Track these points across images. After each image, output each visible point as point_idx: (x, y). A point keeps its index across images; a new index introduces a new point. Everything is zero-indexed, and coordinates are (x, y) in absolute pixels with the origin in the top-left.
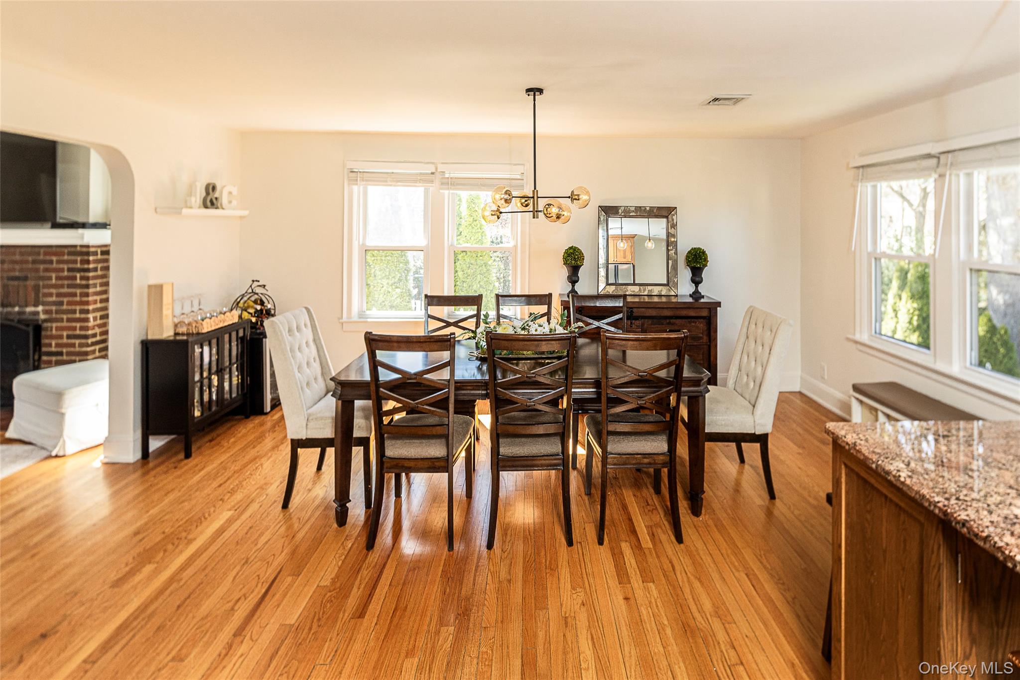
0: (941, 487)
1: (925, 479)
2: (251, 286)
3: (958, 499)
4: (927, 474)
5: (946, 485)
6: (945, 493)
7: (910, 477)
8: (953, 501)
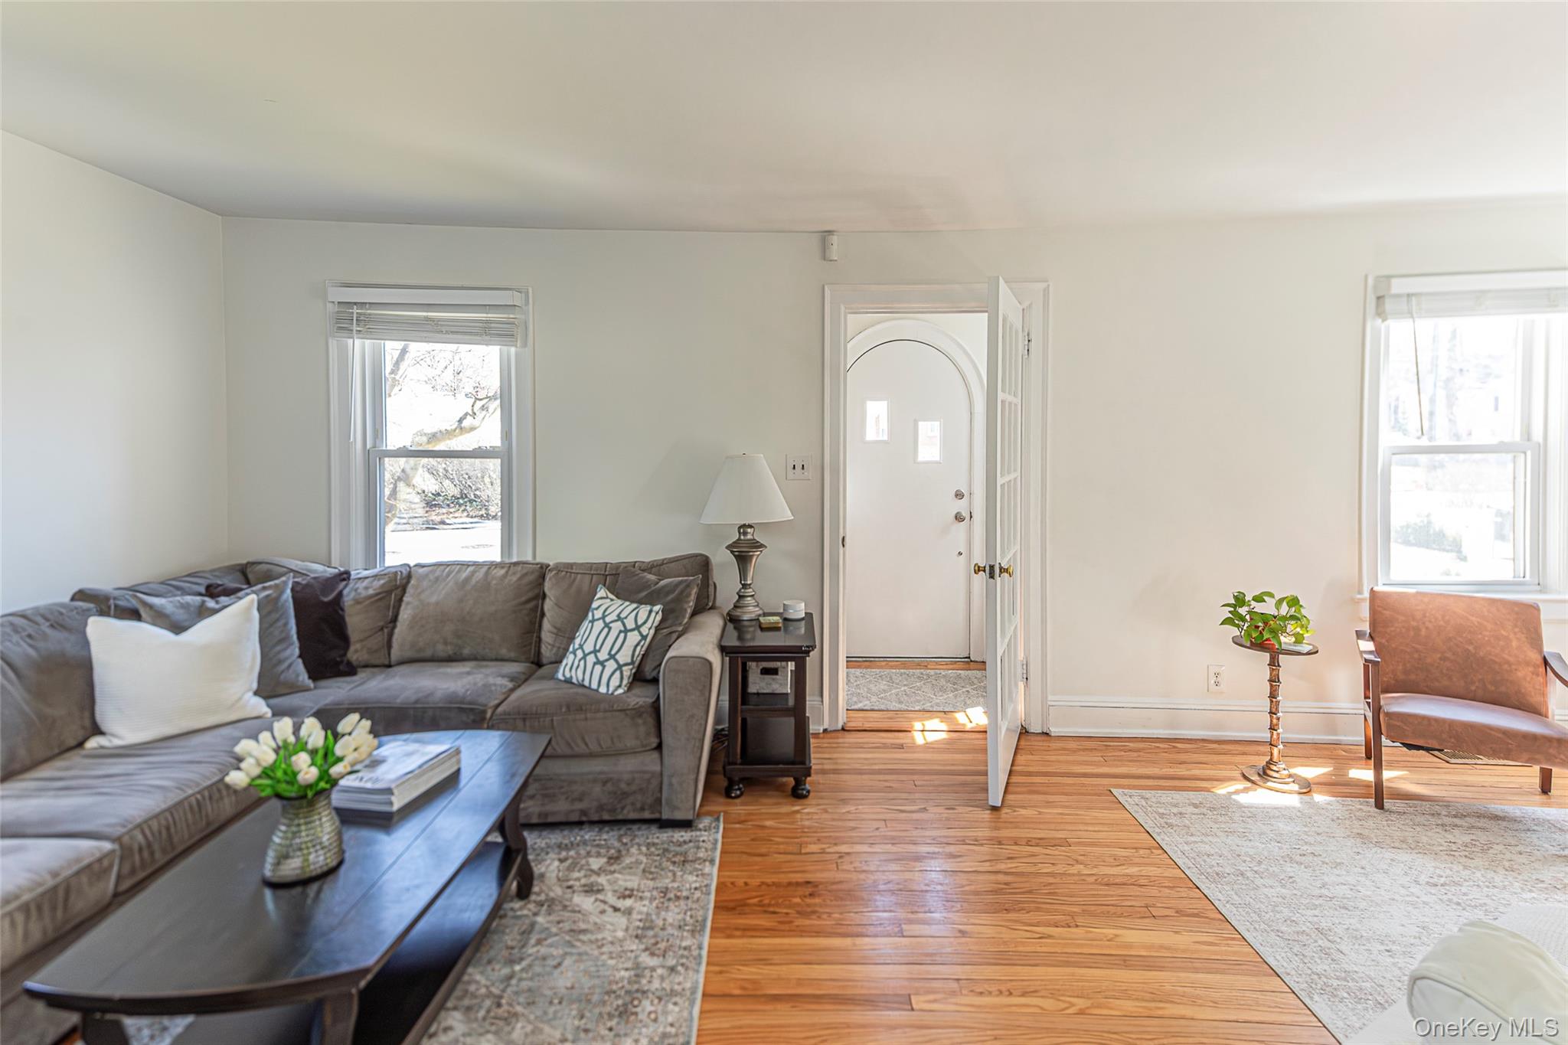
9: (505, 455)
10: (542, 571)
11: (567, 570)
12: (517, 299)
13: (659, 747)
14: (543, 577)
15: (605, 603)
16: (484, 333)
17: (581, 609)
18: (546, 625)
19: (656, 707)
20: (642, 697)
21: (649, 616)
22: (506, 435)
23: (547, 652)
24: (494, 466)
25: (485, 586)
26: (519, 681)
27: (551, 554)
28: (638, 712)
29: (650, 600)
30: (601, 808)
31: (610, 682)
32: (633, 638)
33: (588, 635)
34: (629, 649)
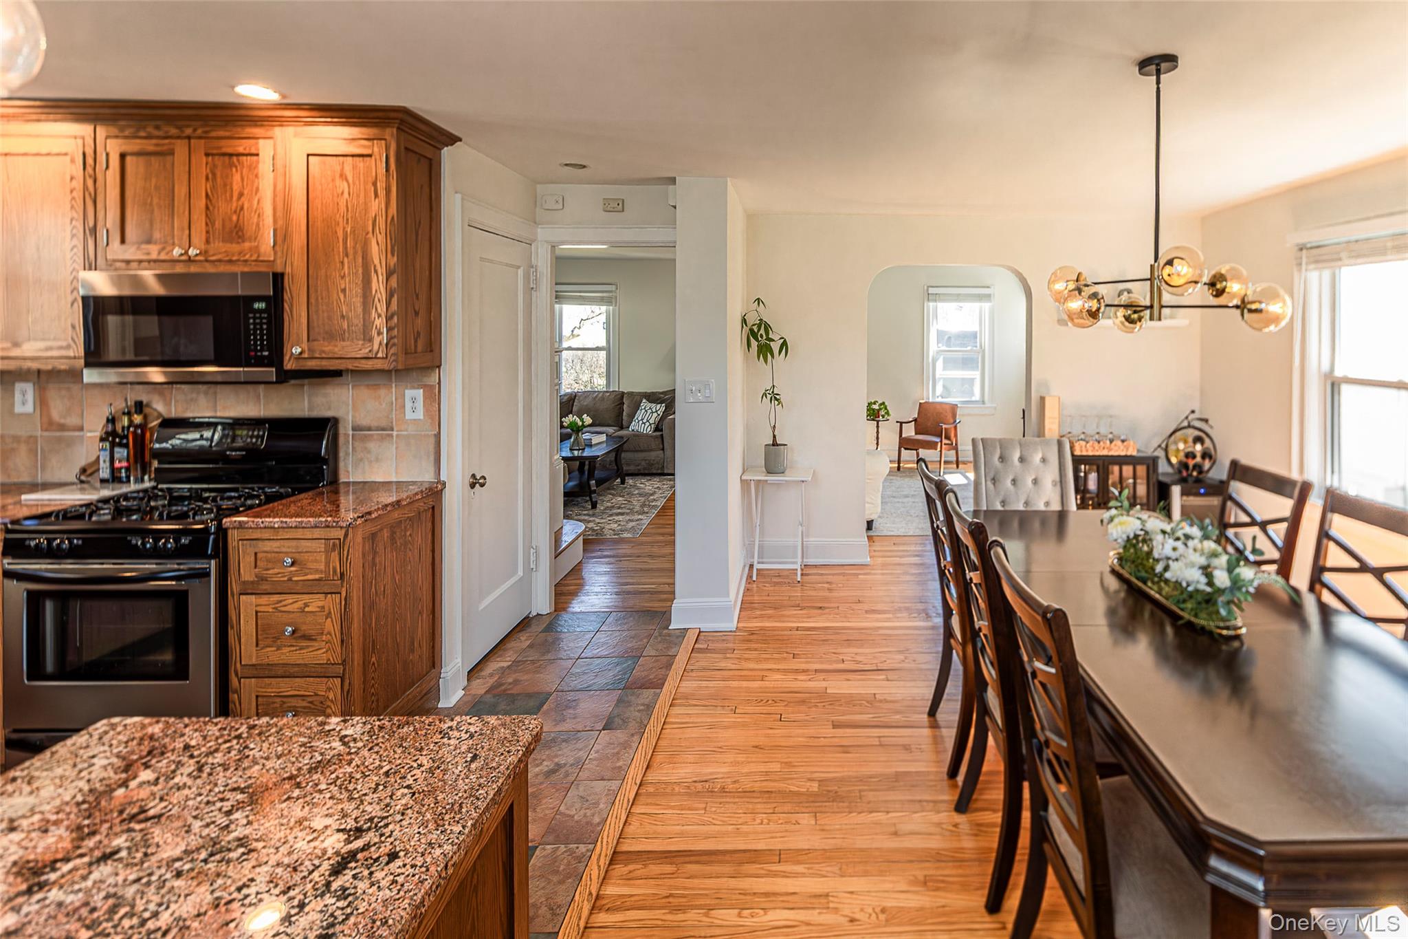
0: (271, 739)
1: (301, 734)
2: (1187, 418)
3: (239, 737)
4: (303, 745)
5: (265, 745)
6: (260, 734)
7: (323, 724)
8: (244, 729)
9: (607, 349)
10: (623, 393)
11: (631, 394)
12: (613, 288)
13: (663, 449)
14: (623, 397)
15: (645, 404)
16: (601, 301)
17: (637, 407)
18: (624, 413)
19: (662, 435)
20: (658, 433)
21: (661, 408)
22: (608, 341)
23: (625, 423)
24: (603, 354)
25: (603, 399)
26: (616, 431)
27: (625, 388)
28: (656, 437)
29: (661, 403)
30: (644, 469)
31: (647, 429)
32: (655, 415)
33: (640, 415)
34: (654, 418)
